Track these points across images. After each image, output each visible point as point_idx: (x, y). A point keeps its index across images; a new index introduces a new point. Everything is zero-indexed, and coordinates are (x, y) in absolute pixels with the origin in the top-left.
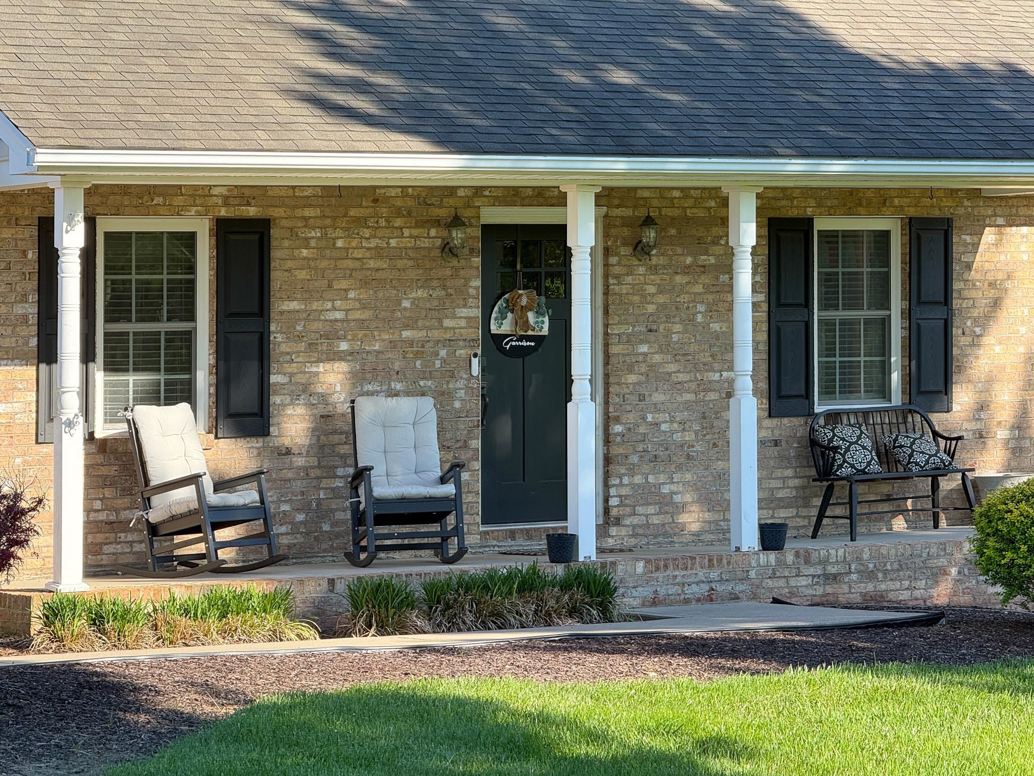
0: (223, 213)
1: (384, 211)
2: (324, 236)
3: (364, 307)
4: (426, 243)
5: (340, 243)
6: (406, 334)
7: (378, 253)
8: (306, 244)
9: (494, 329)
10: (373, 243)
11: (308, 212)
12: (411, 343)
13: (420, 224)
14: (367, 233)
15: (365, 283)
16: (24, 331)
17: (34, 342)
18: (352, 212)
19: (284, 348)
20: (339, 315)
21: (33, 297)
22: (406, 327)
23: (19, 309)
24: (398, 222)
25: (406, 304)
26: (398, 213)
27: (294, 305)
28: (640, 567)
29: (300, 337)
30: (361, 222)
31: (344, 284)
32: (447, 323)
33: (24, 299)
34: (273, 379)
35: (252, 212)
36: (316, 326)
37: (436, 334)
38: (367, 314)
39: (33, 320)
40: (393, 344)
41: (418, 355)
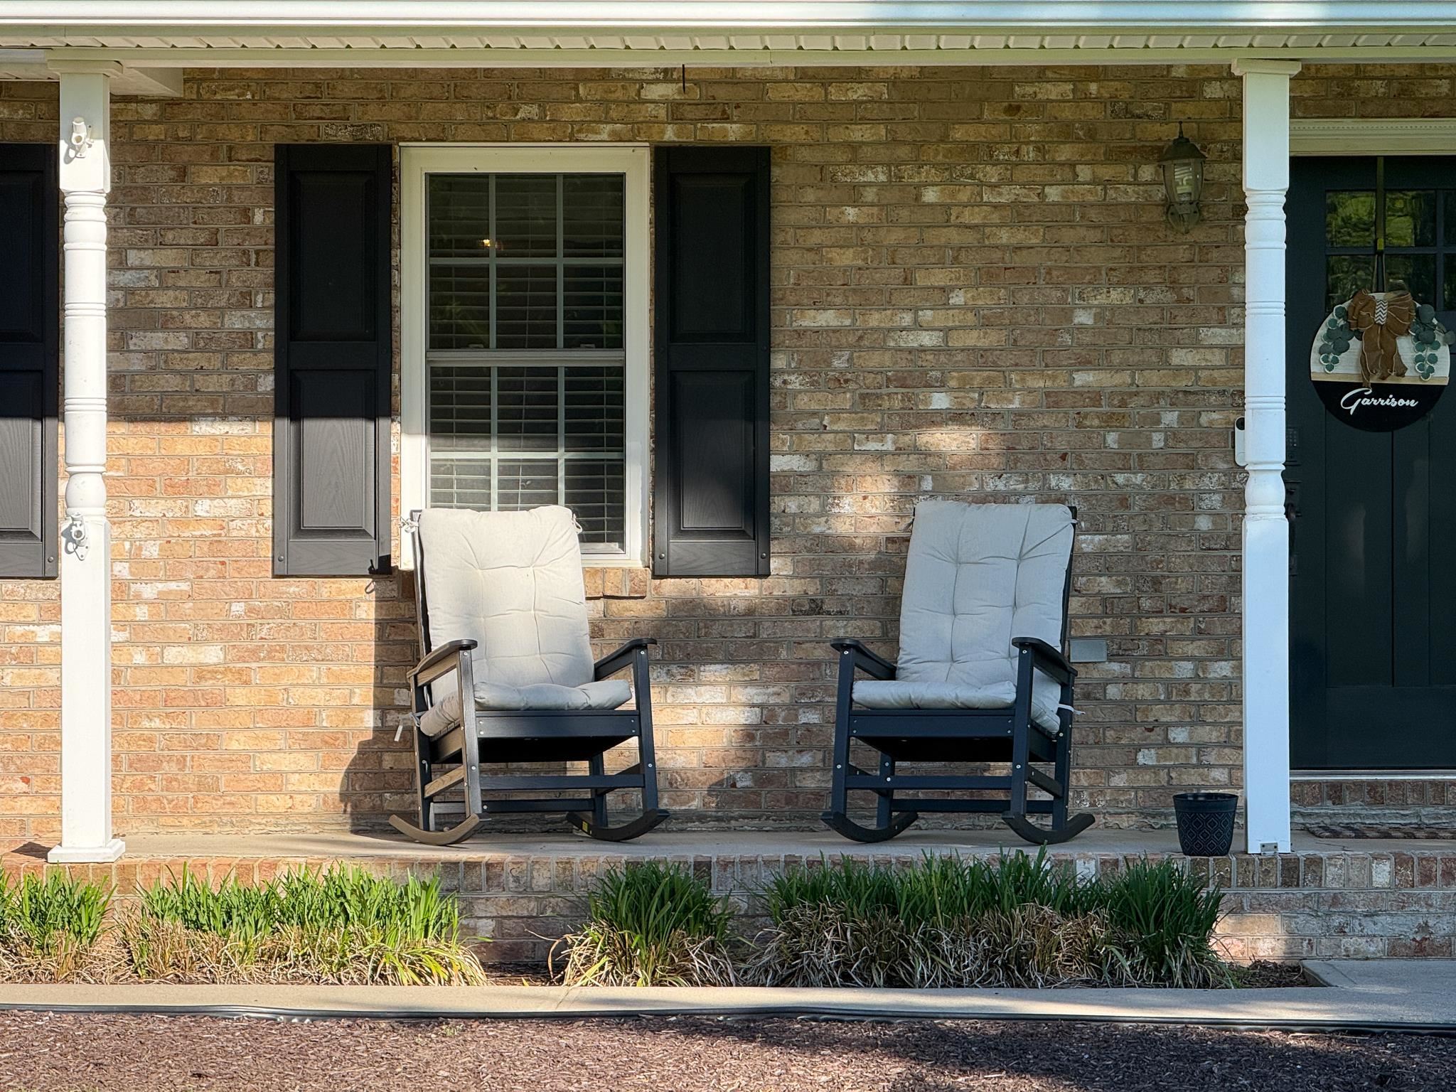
0: (670, 135)
1: (1033, 130)
2: (896, 180)
3: (986, 323)
4: (1131, 194)
5: (930, 195)
6: (1083, 379)
7: (1018, 214)
8: (854, 195)
9: (1318, 370)
10: (1007, 195)
11: (859, 133)
12: (1095, 397)
13: (1116, 155)
14: (993, 174)
15: (988, 276)
16: (246, 363)
17: (267, 383)
18: (959, 133)
19: (804, 402)
20: (928, 339)
21: (265, 299)
22: (1085, 364)
23: (236, 321)
24: (1065, 153)
25: (1084, 318)
26: (1066, 133)
27: (827, 318)
28: (1382, 874)
29: (840, 382)
30: (981, 152)
31: (939, 278)
32: (1180, 357)
33: (245, 300)
34: (778, 463)
35: (734, 132)
36: (874, 360)
37: (1154, 379)
38: (992, 338)
39: (266, 341)
40: (1053, 399)
41: (1110, 421)
